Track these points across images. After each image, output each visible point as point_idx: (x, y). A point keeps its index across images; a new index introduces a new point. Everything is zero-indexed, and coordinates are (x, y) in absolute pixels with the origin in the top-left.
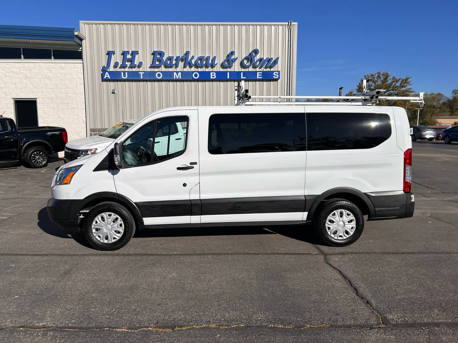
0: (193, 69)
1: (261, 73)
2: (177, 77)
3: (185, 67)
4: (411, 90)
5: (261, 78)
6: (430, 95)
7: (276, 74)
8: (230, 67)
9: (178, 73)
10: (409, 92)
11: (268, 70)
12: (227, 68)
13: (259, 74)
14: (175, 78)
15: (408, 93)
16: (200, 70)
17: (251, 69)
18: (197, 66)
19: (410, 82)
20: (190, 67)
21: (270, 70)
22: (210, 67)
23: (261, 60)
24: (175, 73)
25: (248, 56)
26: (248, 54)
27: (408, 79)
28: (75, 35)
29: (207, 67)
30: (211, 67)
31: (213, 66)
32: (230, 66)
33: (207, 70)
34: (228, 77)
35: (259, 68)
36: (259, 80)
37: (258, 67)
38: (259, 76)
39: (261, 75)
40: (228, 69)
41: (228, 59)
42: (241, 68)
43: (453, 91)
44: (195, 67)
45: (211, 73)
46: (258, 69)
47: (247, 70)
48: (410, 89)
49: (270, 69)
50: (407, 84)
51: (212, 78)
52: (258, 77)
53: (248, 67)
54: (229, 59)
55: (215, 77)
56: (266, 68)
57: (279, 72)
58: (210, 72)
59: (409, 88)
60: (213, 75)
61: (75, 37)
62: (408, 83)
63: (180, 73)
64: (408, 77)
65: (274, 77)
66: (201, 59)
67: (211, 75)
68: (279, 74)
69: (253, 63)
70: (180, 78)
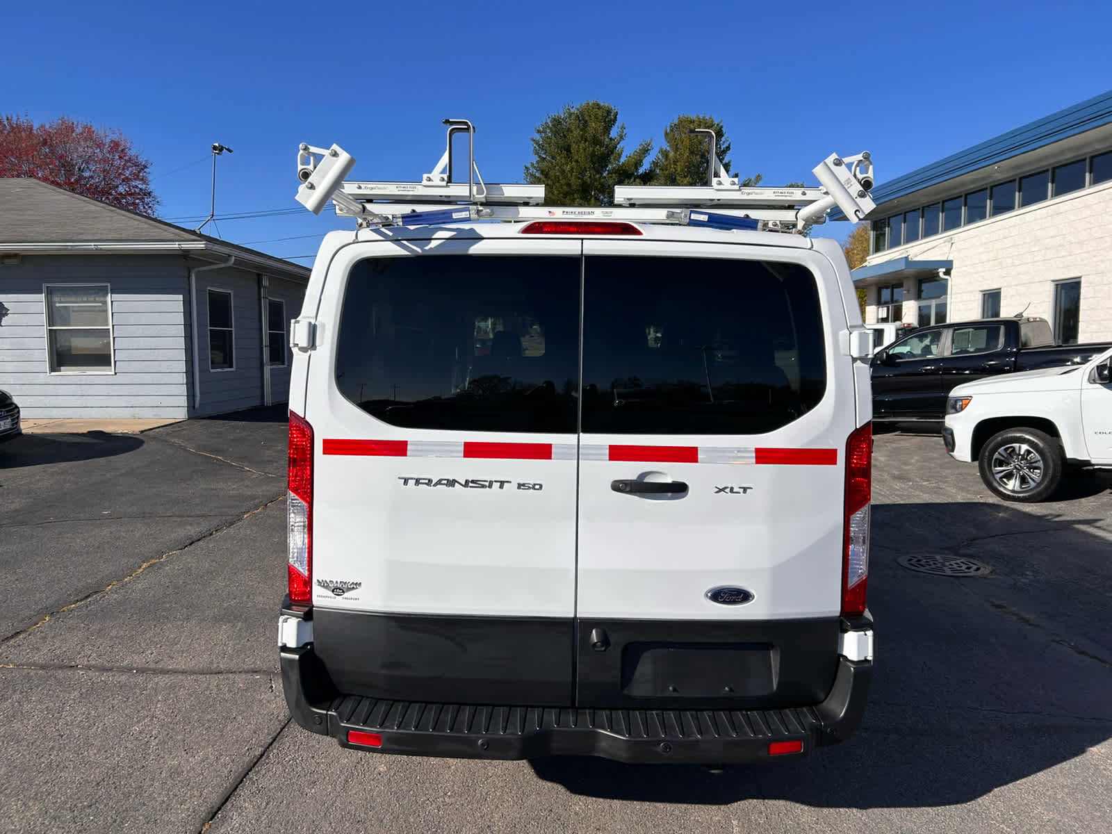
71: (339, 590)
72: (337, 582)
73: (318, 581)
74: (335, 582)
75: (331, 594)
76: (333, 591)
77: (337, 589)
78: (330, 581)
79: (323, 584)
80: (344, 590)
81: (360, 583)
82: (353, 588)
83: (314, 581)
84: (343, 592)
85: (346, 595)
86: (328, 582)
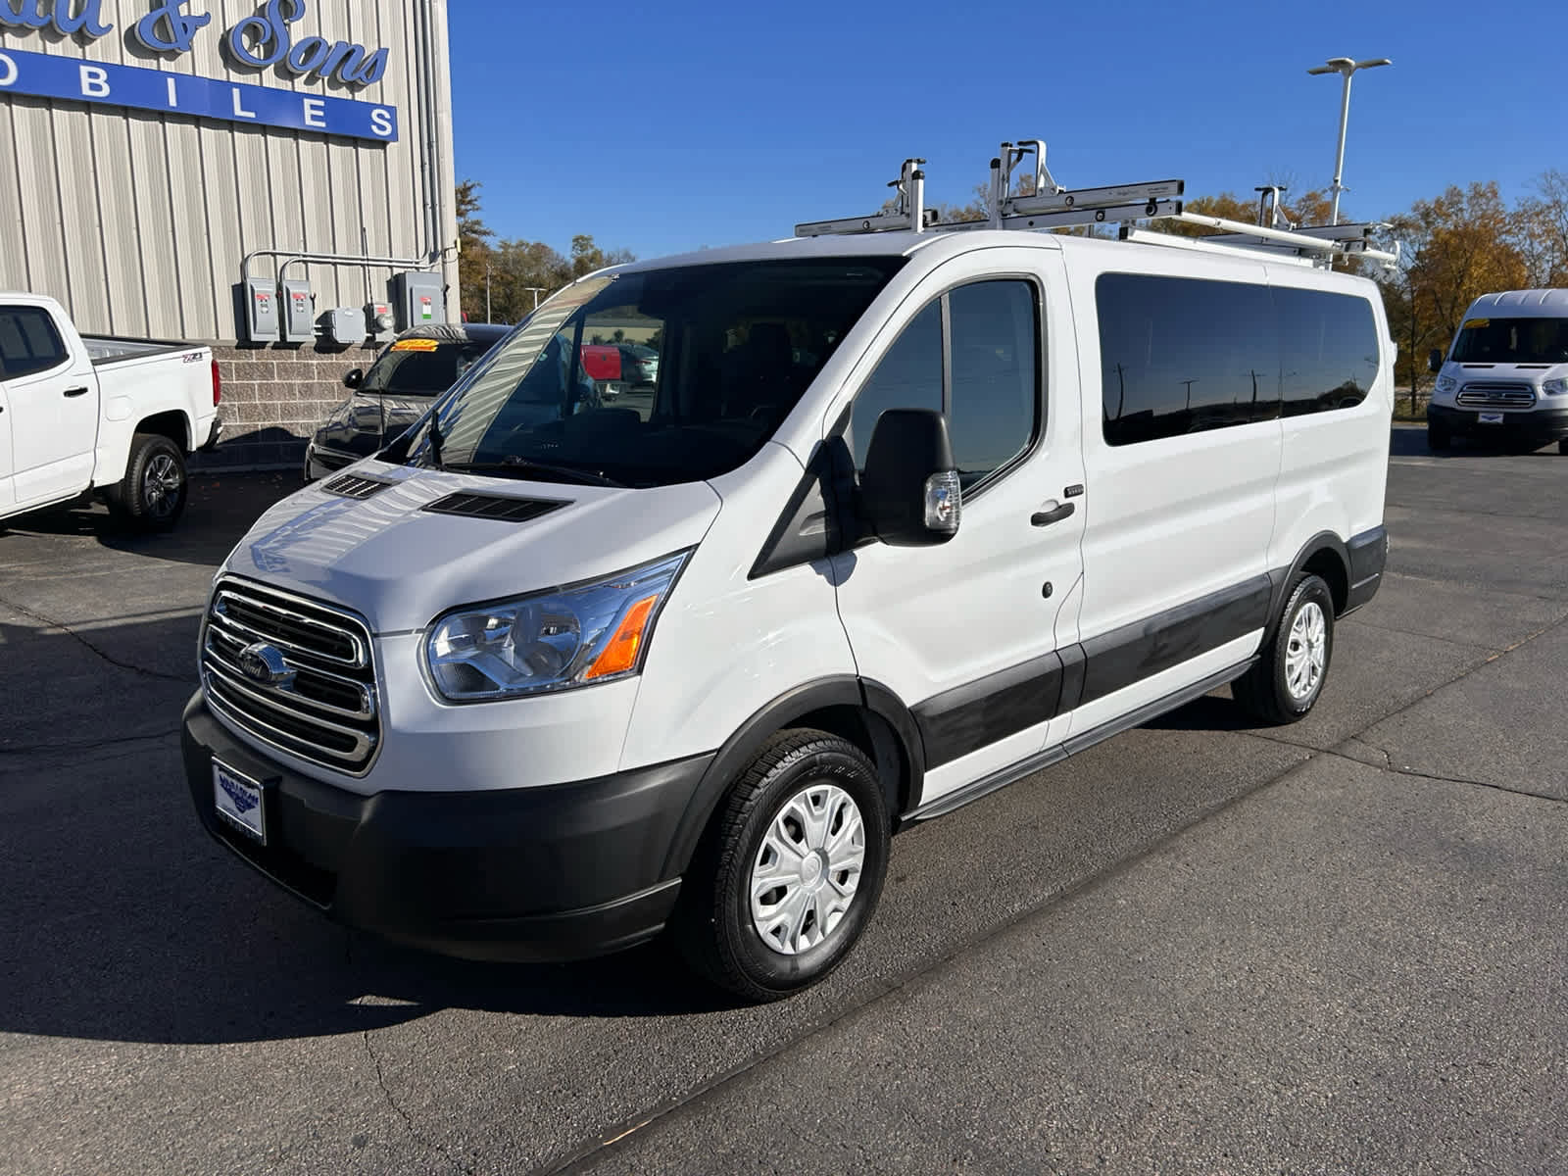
1: (321, 103)
4: (482, 229)
5: (323, 125)
6: (517, 247)
7: (380, 116)
10: (475, 232)
11: (343, 93)
12: (156, 55)
13: (313, 107)
15: (474, 235)
17: (270, 79)
19: (476, 200)
21: (350, 97)
22: (68, 37)
23: (313, 47)
25: (254, 15)
26: (253, 9)
27: (469, 188)
29: (51, 32)
30: (74, 40)
31: (82, 38)
32: (172, 52)
33: (55, 50)
34: (173, 102)
35: (307, 82)
36: (312, 135)
37: (302, 74)
38: (314, 118)
39: (321, 113)
40: (162, 59)
41: (159, 13)
42: (226, 65)
43: (574, 240)
45: (84, 70)
46: (300, 86)
47: (252, 79)
48: (478, 223)
49: (352, 92)
50: (469, 207)
52: (309, 122)
53: (259, 70)
54: (162, 18)
55: (105, 89)
56: (334, 84)
57: (392, 110)
58: (75, 64)
59: (474, 219)
60: (94, 81)
62: (470, 202)
64: (469, 184)
65: (374, 128)
67: (85, 81)
68: (393, 122)
69: (277, 57)
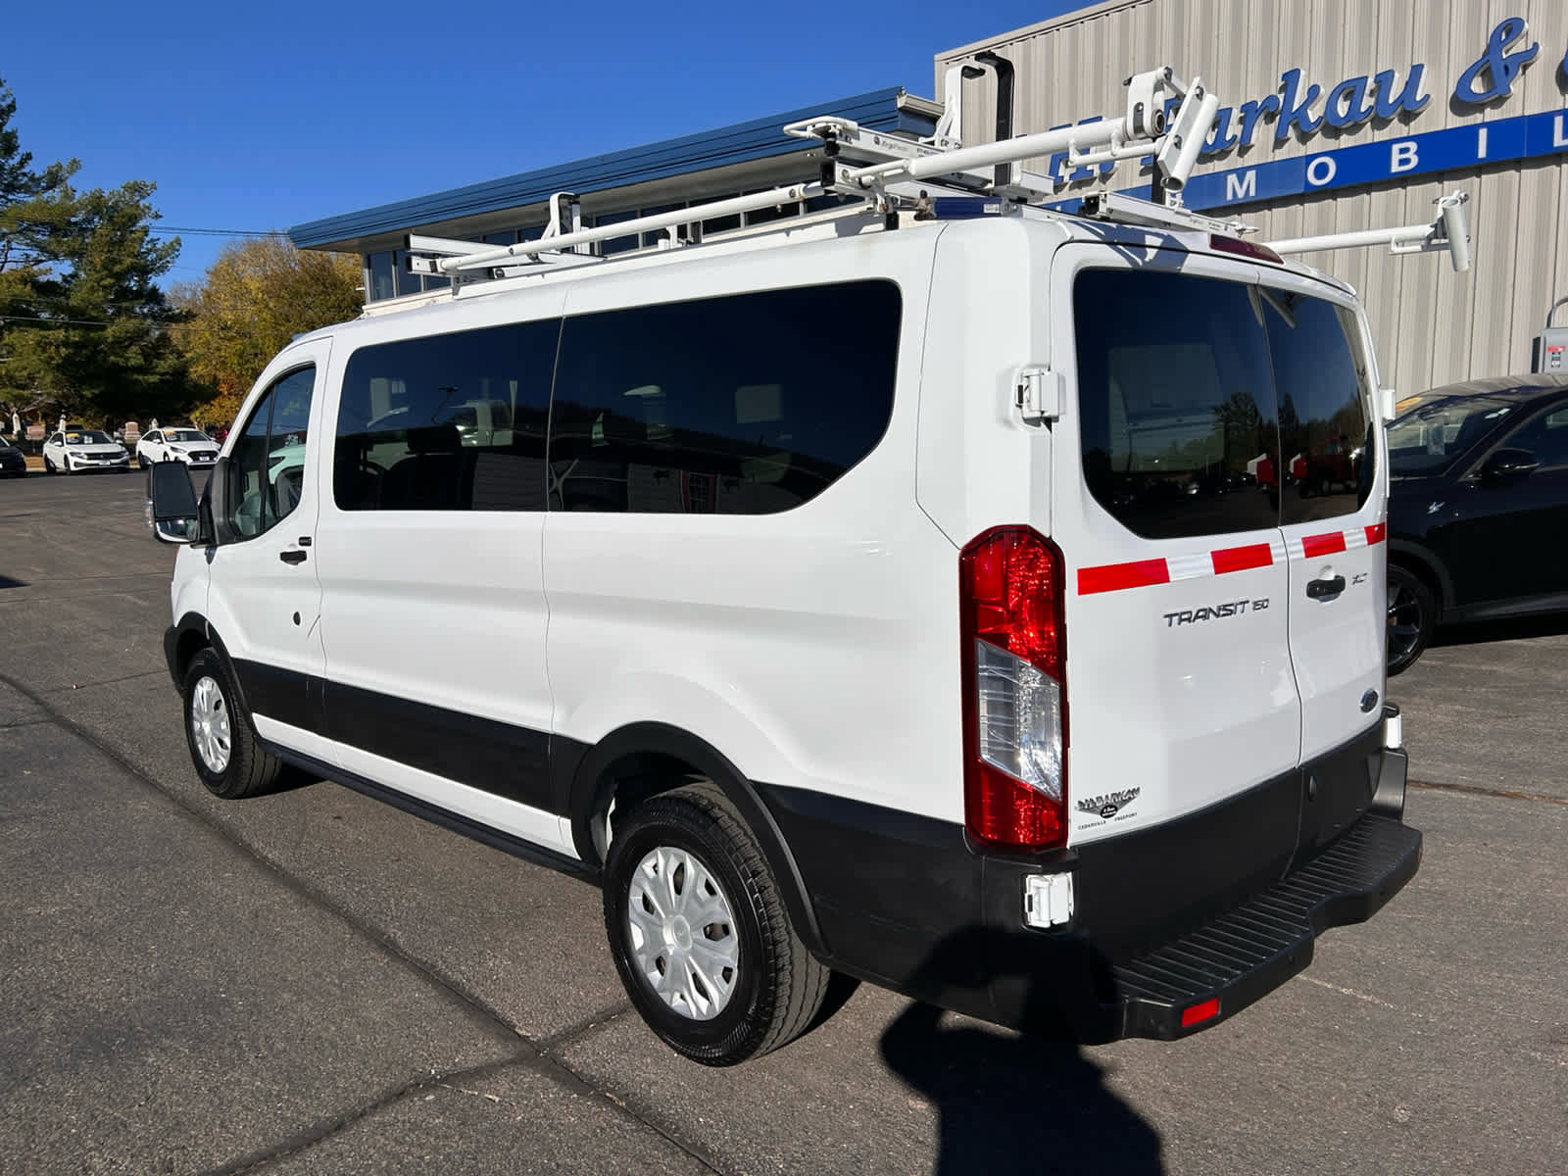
0: (1318, 143)
2: (1241, 194)
3: (1279, 142)
8: (1499, 102)
9: (1244, 175)
12: (1479, 108)
14: (1230, 196)
16: (1346, 141)
18: (1332, 129)
20: (1304, 138)
22: (1396, 120)
24: (1232, 179)
28: (900, 109)
30: (1400, 121)
31: (1405, 115)
32: (1500, 97)
33: (1381, 136)
34: (1482, 153)
40: (1485, 111)
44: (1324, 135)
45: (1395, 148)
51: (1395, 168)
55: (1414, 161)
60: (1404, 156)
61: (900, 114)
63: (1251, 175)
66: (1351, 90)
67: (1396, 157)
70: (1252, 193)
71: (1108, 808)
72: (1107, 796)
73: (1080, 803)
74: (1104, 798)
75: (1098, 818)
76: (1102, 813)
77: (1106, 807)
78: (1097, 798)
79: (1086, 806)
80: (1118, 806)
81: (1138, 789)
82: (1130, 798)
83: (1073, 803)
84: (1116, 810)
85: (1119, 814)
86: (1095, 800)
